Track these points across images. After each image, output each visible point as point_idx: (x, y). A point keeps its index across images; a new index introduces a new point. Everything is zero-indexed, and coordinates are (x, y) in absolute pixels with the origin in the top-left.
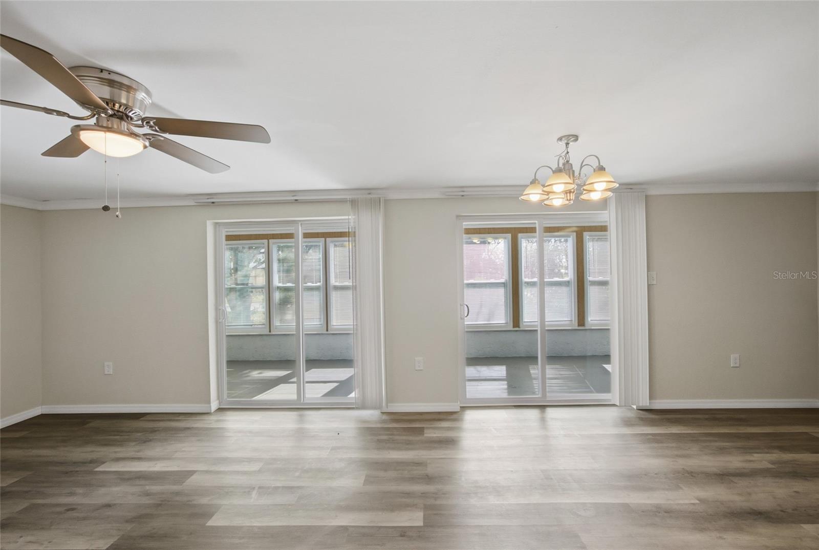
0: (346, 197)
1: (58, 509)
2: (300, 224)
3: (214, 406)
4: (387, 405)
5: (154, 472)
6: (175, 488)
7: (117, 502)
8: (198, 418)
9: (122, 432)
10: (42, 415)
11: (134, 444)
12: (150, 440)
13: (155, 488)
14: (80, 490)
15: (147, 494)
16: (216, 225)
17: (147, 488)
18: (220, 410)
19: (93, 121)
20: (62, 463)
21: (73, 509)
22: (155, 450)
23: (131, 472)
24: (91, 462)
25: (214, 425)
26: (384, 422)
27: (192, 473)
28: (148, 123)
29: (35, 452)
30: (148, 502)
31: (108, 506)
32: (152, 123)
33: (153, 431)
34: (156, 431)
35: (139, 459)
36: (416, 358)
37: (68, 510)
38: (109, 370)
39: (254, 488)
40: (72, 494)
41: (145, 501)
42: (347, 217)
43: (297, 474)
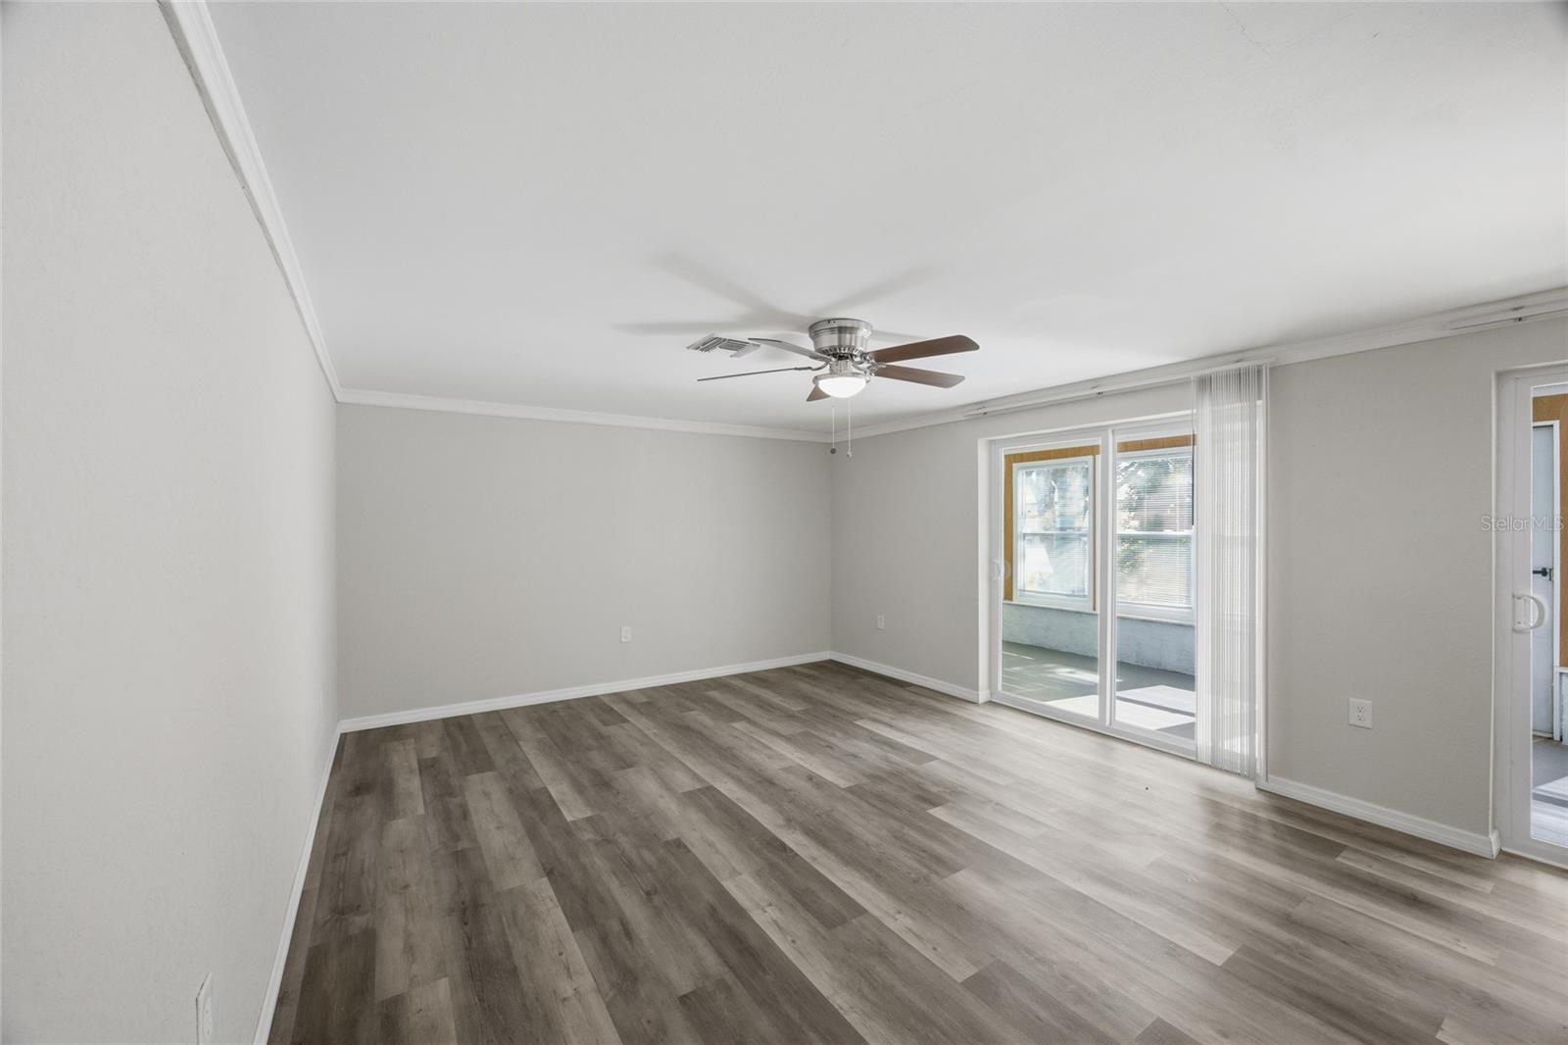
0: (1186, 376)
1: (822, 743)
2: (1110, 431)
3: (983, 696)
4: (1267, 778)
5: (897, 743)
6: (913, 766)
7: (861, 755)
8: (963, 705)
9: (885, 695)
10: (831, 660)
11: (890, 710)
12: (906, 713)
13: (895, 758)
14: (839, 735)
15: (887, 760)
16: (991, 443)
17: (889, 755)
18: (991, 703)
19: (827, 370)
20: (831, 706)
21: (831, 747)
22: (909, 723)
23: (881, 736)
24: (854, 714)
25: (976, 719)
26: (1254, 804)
27: (935, 758)
28: (865, 359)
29: (817, 690)
30: (885, 767)
31: (855, 756)
32: (868, 358)
33: (912, 704)
34: (914, 705)
35: (891, 726)
36: (1351, 699)
37: (827, 746)
38: (881, 625)
39: (991, 801)
40: (834, 735)
41: (884, 765)
42: (1189, 412)
43: (1052, 810)
